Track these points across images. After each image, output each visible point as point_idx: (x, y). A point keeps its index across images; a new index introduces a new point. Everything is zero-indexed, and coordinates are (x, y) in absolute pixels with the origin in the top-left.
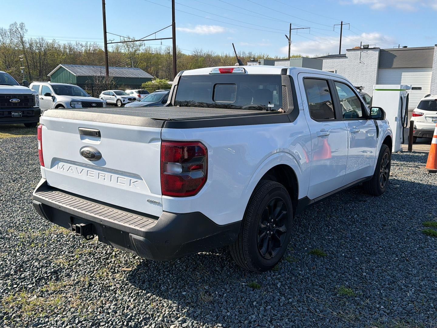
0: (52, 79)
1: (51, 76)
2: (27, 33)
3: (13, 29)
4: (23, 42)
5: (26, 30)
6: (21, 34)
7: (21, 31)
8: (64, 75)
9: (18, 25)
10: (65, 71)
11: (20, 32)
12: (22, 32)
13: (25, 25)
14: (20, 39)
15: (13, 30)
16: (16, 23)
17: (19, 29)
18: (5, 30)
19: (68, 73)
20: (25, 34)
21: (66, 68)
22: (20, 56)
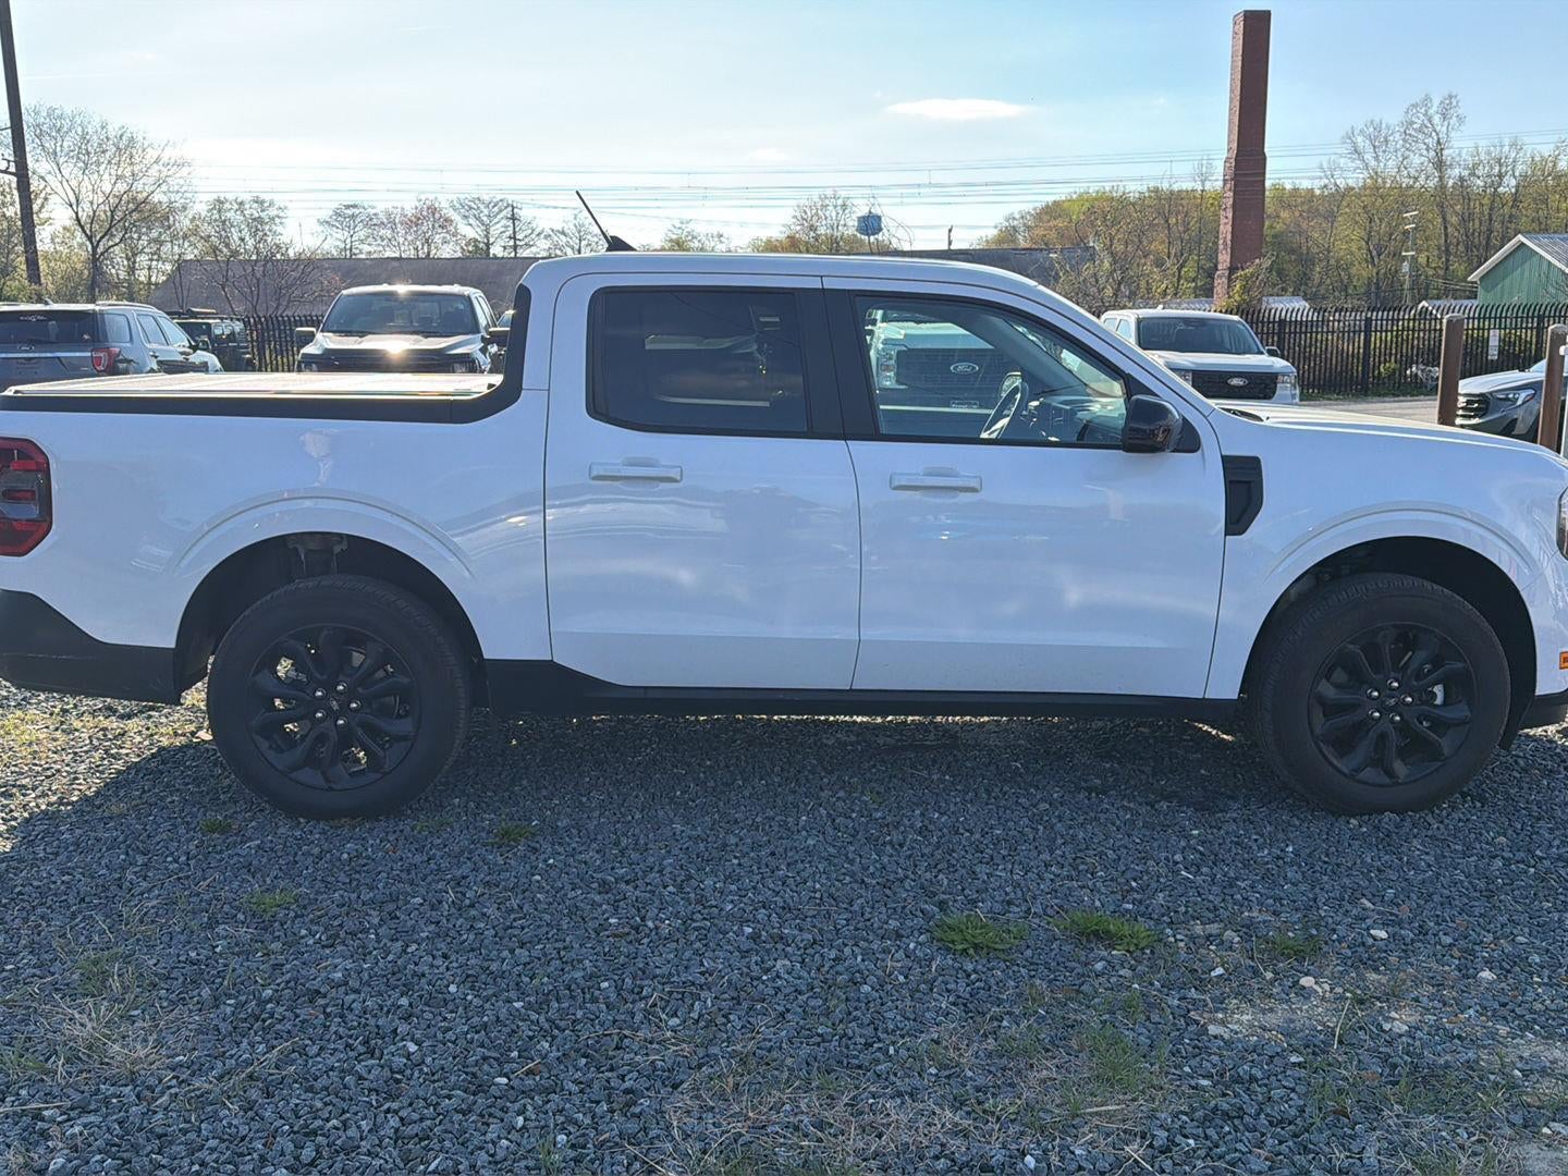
0: (1483, 291)
1: (1482, 279)
2: (1462, 128)
3: (1416, 120)
4: (1440, 165)
5: (1461, 120)
6: (1441, 136)
7: (1442, 126)
8: (1526, 274)
9: (1436, 102)
10: (1535, 259)
11: (1438, 129)
12: (1444, 129)
13: (1457, 102)
14: (1432, 154)
15: (1415, 126)
16: (1427, 99)
17: (1437, 119)
18: (1388, 127)
19: (1545, 267)
20: (1452, 134)
21: (1539, 246)
22: (1408, 215)
